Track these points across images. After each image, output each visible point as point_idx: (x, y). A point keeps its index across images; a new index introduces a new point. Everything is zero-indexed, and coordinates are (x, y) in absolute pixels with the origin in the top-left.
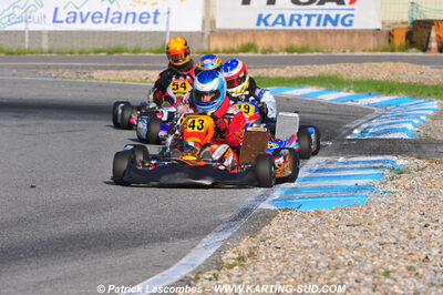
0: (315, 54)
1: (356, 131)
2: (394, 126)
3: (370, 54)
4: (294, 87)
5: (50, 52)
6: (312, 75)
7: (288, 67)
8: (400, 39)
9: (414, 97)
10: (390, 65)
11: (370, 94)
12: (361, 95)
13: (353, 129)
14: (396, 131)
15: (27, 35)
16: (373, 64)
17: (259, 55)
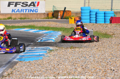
0: (28, 20)
1: (39, 40)
2: (49, 39)
3: (42, 19)
4: (22, 28)
6: (27, 25)
7: (21, 23)
8: (50, 16)
9: (54, 31)
10: (48, 22)
11: (43, 30)
12: (40, 30)
13: (38, 40)
14: (50, 40)
16: (43, 22)
17: (13, 20)
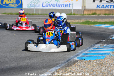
0: (112, 16)
5: (41, 14)
7: (103, 19)
15: (35, 10)
